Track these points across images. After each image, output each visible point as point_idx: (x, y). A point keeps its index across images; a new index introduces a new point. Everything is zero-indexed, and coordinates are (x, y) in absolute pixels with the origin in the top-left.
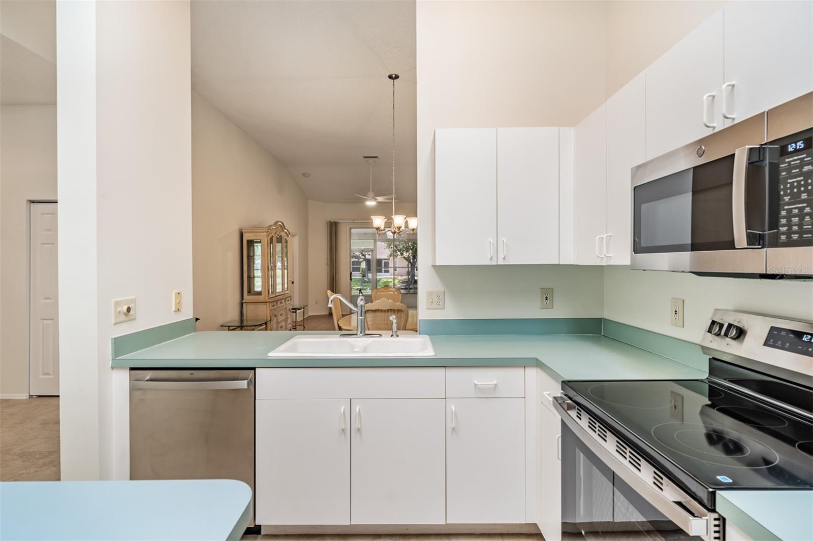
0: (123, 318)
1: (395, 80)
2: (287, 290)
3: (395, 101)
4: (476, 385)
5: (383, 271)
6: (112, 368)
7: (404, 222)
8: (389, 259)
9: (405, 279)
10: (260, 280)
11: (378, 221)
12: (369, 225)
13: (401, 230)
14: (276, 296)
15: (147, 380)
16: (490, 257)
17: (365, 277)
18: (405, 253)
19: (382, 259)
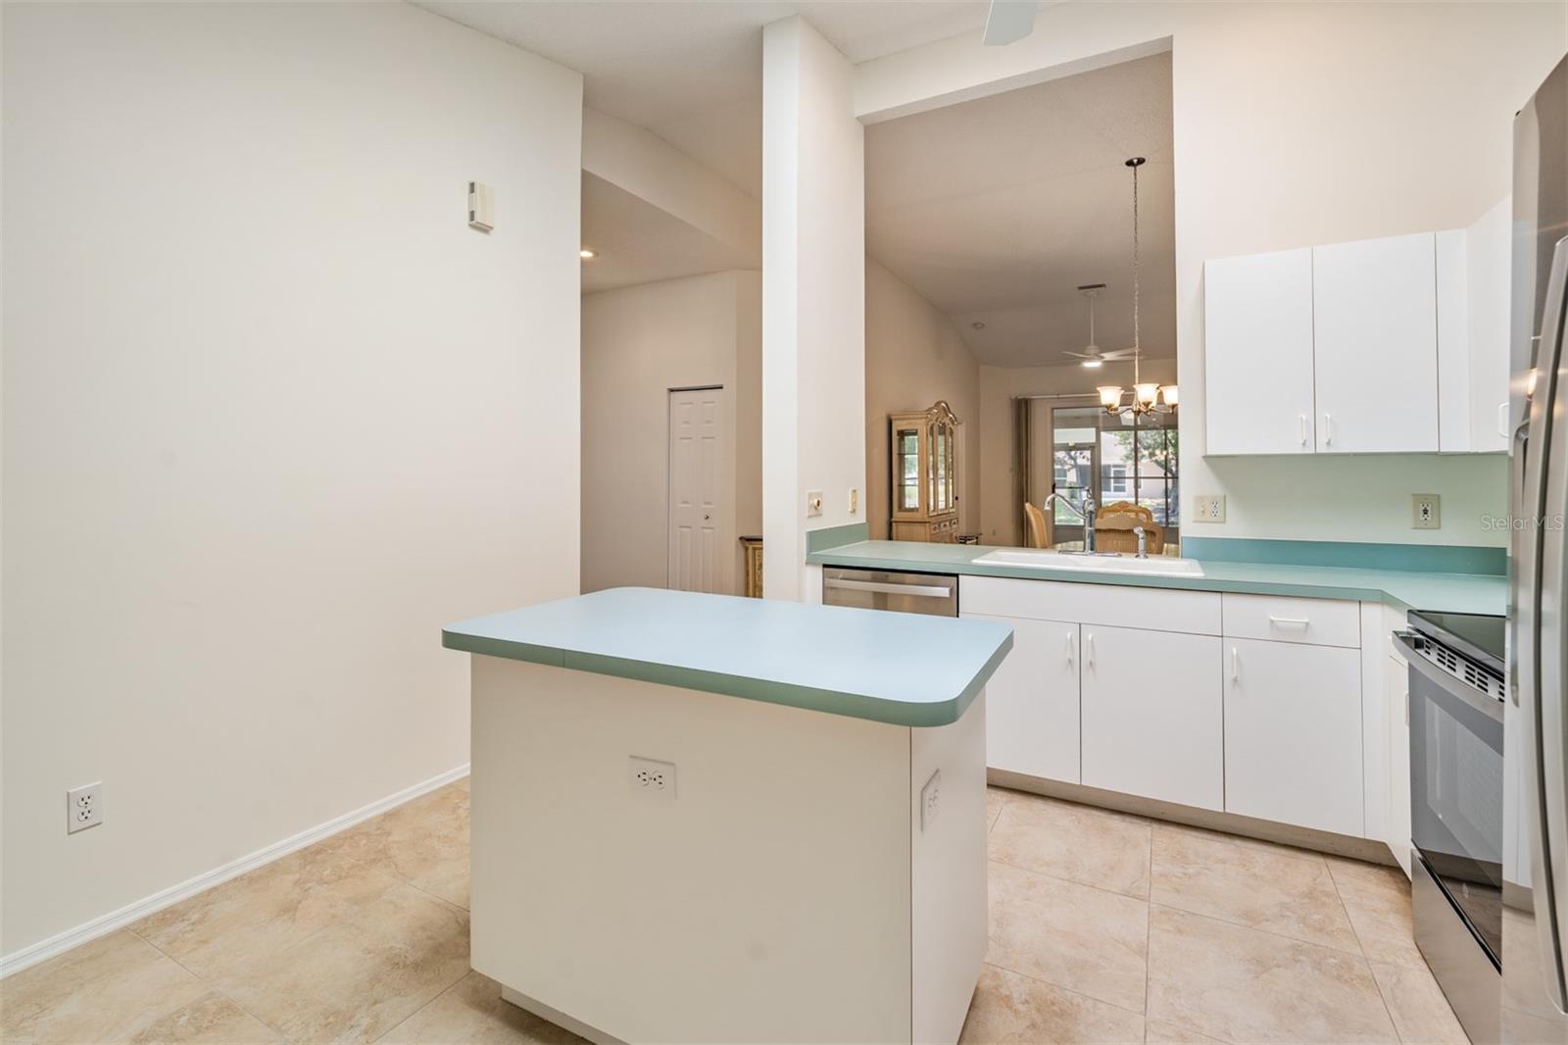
0: (813, 512)
1: (1138, 167)
2: (953, 507)
3: (1138, 201)
4: (1272, 621)
5: (1112, 489)
6: (806, 563)
7: (1156, 395)
8: (1124, 466)
9: (1158, 504)
10: (916, 490)
11: (1110, 395)
12: (1093, 401)
13: (1150, 407)
14: (938, 515)
15: (842, 579)
16: (1302, 442)
17: (1076, 498)
18: (1158, 452)
19: (1109, 466)
